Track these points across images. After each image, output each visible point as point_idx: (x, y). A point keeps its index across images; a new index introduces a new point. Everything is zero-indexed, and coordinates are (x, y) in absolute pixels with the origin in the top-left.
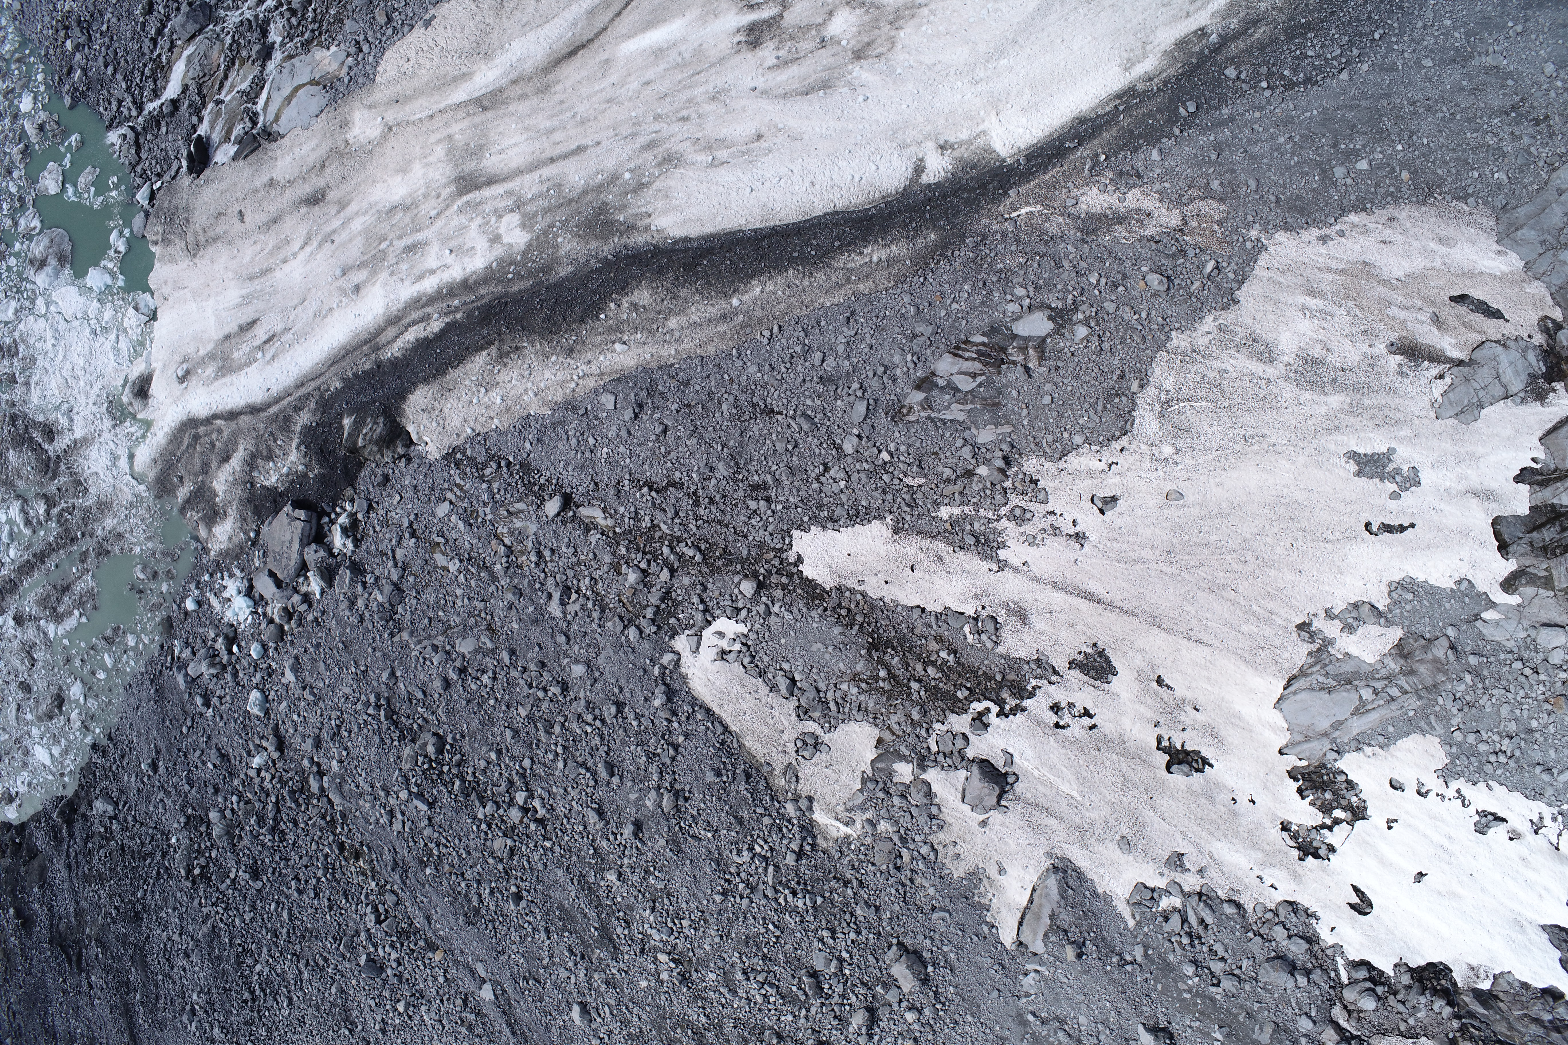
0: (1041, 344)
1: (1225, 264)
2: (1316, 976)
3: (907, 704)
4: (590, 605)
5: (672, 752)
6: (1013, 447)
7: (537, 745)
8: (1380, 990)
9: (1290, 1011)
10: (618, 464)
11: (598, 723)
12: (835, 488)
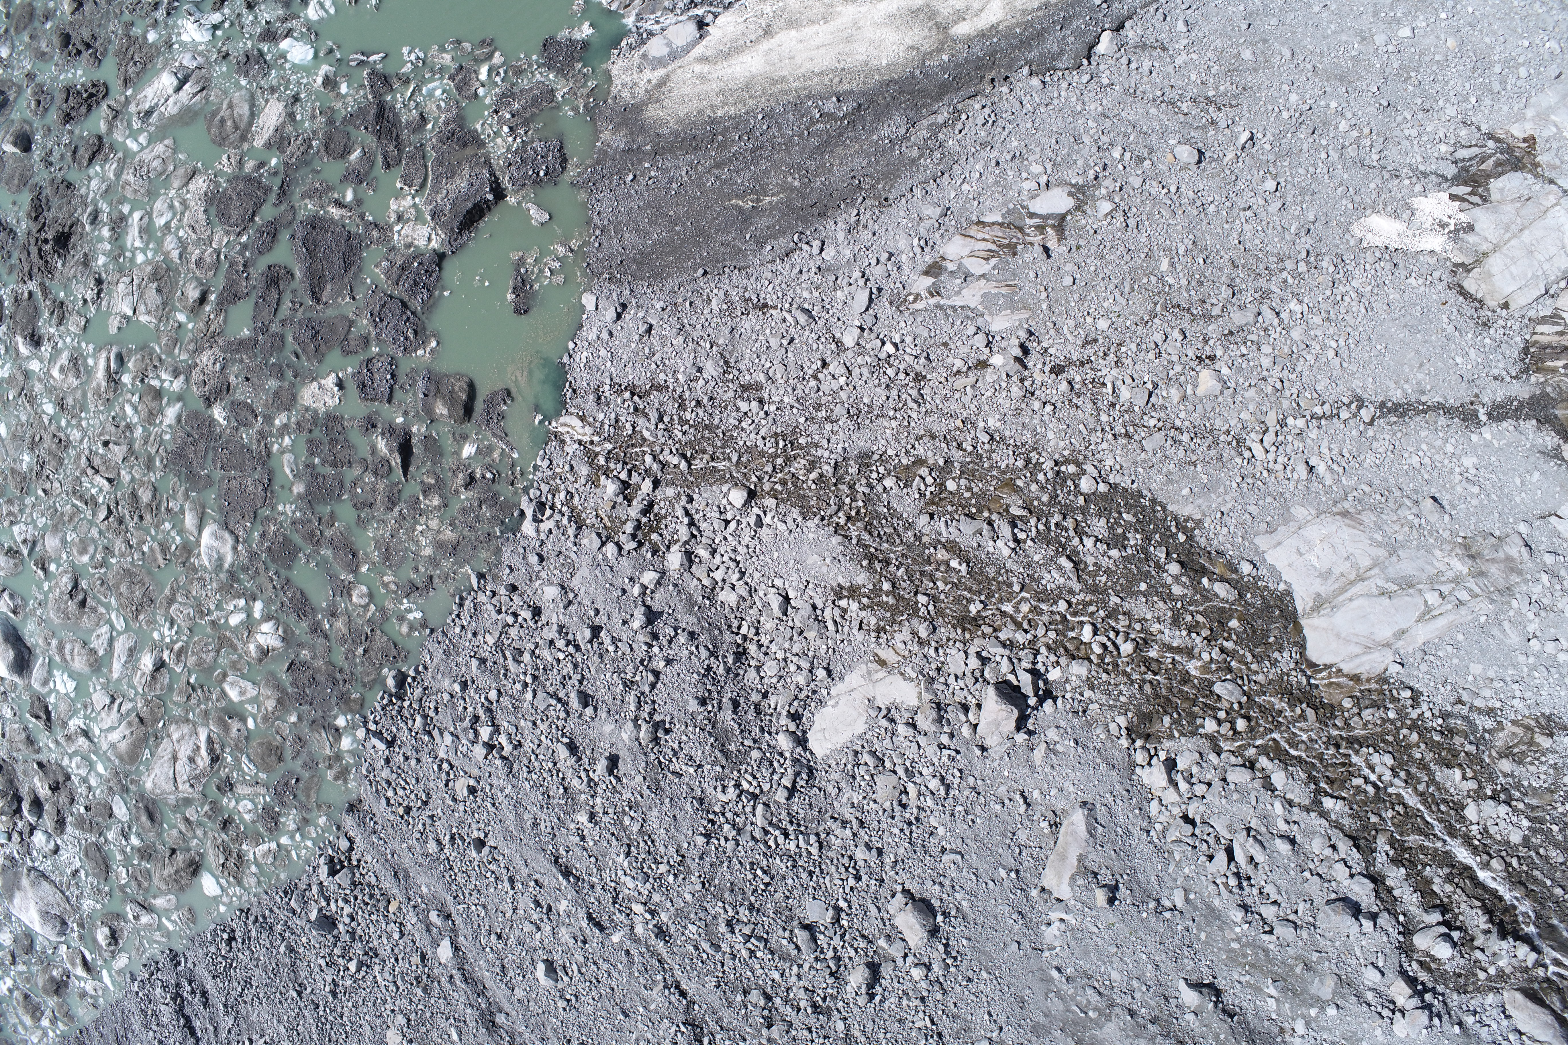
0: (1060, 223)
1: (1260, 135)
2: (1384, 920)
3: (915, 621)
4: (565, 521)
5: (651, 678)
6: (1031, 334)
7: (505, 675)
8: (1456, 935)
9: (1353, 962)
10: (598, 369)
11: (571, 649)
12: (835, 385)
